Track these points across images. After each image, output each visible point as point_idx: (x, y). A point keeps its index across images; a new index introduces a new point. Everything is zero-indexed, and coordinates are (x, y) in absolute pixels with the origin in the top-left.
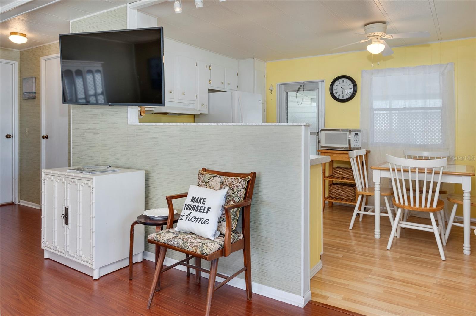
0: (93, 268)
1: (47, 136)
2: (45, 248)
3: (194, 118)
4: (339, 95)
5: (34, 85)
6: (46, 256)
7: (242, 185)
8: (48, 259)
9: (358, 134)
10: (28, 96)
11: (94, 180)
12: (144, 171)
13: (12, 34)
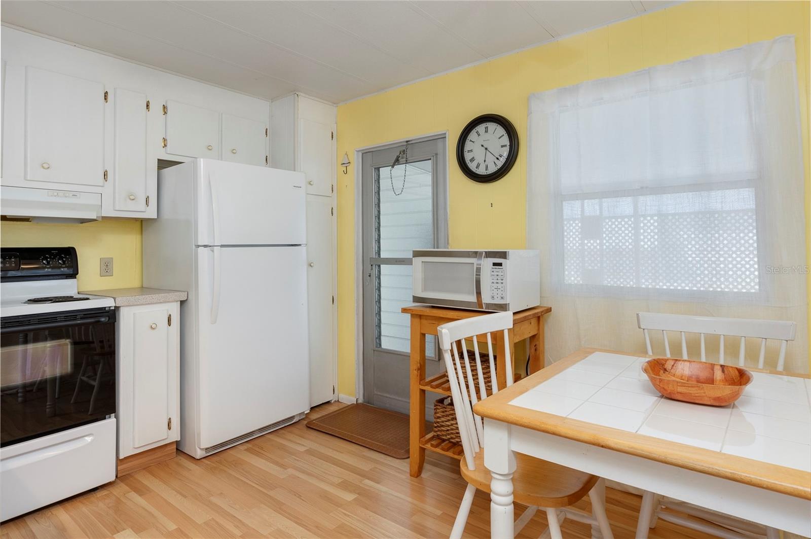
4: (478, 166)
9: (500, 264)
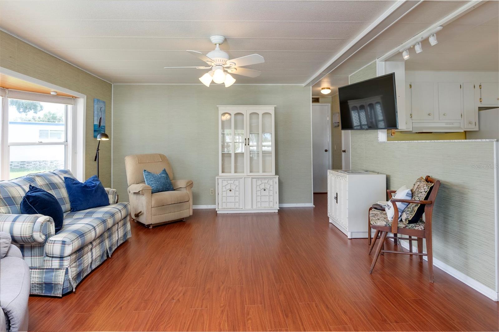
0: (348, 231)
1: (345, 150)
2: (329, 216)
5: (338, 117)
6: (330, 221)
7: (424, 189)
8: (331, 223)
10: (335, 125)
11: (347, 177)
12: (385, 175)
13: (322, 89)
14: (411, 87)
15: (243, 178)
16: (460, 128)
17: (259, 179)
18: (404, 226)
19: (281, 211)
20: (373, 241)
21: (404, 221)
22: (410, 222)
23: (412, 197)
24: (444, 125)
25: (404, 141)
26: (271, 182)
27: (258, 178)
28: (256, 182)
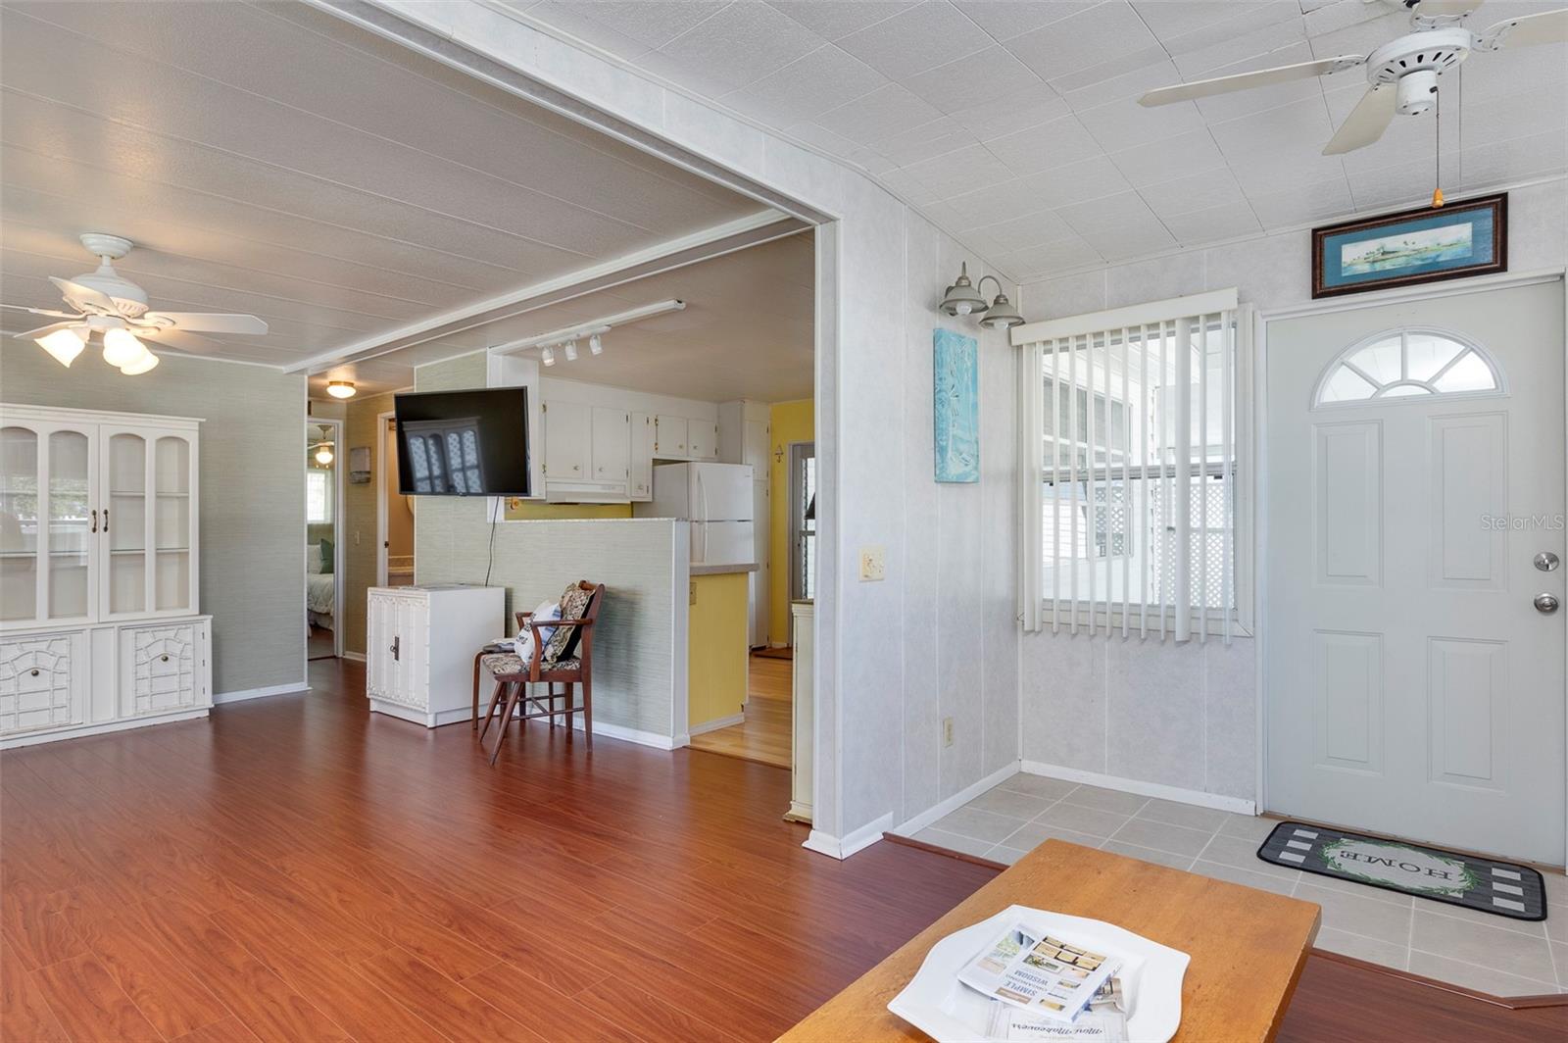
0: (427, 711)
2: (370, 697)
3: (632, 507)
5: (368, 459)
6: (374, 706)
7: (580, 601)
8: (375, 712)
10: (358, 477)
11: (428, 597)
12: (503, 589)
13: (331, 383)
14: (545, 410)
15: (89, 631)
16: (624, 496)
17: (147, 630)
18: (550, 667)
19: (216, 713)
20: (482, 724)
21: (549, 658)
22: (560, 659)
23: (562, 616)
24: (598, 489)
25: (541, 521)
26: (187, 635)
27: (142, 628)
28: (136, 638)
